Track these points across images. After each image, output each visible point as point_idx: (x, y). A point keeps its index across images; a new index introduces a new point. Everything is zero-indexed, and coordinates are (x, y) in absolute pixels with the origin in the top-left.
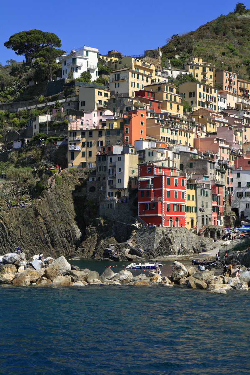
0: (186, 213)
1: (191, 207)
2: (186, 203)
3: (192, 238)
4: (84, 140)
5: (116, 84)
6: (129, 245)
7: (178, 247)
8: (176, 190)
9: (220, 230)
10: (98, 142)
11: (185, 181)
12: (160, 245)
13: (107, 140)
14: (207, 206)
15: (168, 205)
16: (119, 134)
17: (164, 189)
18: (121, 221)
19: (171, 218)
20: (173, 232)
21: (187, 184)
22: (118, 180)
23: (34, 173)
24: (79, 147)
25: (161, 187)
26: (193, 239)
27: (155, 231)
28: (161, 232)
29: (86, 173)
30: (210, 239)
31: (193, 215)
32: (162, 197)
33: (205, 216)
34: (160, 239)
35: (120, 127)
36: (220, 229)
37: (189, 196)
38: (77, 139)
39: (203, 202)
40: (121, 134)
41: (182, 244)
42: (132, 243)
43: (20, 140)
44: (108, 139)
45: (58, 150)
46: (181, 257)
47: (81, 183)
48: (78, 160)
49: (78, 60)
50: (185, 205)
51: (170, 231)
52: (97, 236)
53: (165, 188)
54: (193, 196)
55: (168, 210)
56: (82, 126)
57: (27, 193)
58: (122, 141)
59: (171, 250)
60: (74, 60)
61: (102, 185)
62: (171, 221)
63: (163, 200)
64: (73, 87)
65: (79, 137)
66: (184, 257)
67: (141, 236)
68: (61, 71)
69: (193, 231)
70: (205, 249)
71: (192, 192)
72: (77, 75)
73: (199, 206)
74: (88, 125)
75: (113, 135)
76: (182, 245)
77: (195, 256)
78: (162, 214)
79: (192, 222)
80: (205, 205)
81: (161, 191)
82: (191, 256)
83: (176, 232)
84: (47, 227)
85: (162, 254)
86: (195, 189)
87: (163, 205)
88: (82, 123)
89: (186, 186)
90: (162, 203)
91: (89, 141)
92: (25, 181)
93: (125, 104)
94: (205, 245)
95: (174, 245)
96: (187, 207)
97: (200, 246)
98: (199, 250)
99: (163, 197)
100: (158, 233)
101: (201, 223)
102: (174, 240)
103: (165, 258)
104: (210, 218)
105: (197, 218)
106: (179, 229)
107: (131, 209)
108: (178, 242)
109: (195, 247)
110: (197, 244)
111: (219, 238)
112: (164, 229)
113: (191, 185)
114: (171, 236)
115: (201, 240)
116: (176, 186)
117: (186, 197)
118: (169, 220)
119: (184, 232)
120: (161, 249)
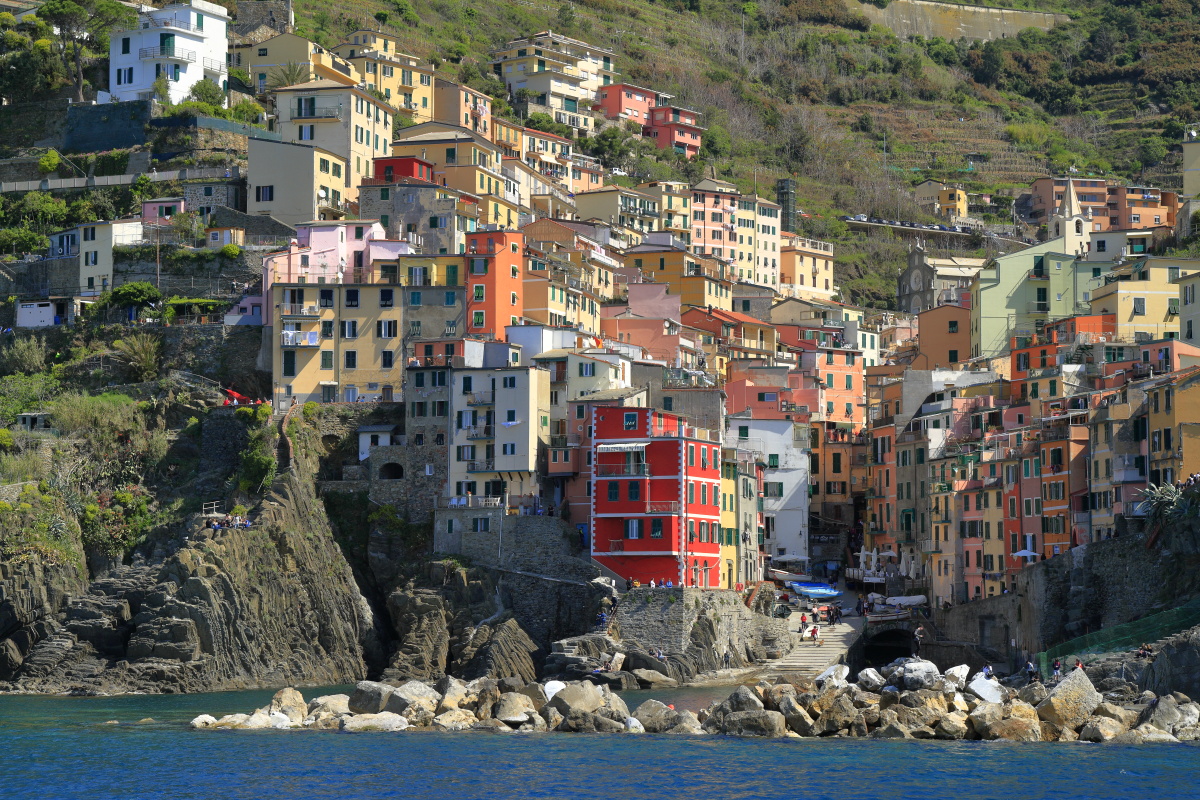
0: (720, 546)
1: (728, 530)
2: (719, 519)
4: (329, 315)
5: (301, 128)
8: (704, 481)
10: (379, 323)
11: (719, 454)
12: (692, 639)
13: (411, 320)
14: (750, 527)
15: (691, 524)
16: (453, 302)
17: (684, 477)
18: (528, 570)
19: (696, 561)
20: (716, 602)
21: (722, 464)
22: (505, 446)
23: (151, 413)
24: (310, 337)
25: (677, 471)
26: (746, 623)
27: (683, 601)
28: (694, 602)
29: (344, 419)
31: (732, 553)
32: (680, 502)
33: (749, 555)
34: (693, 623)
35: (448, 281)
37: (724, 497)
38: (305, 310)
39: (746, 515)
40: (458, 303)
41: (731, 638)
43: (52, 301)
44: (412, 316)
45: (228, 341)
47: (328, 449)
48: (310, 377)
49: (179, 41)
50: (719, 525)
51: (710, 599)
52: (448, 618)
53: (686, 474)
54: (732, 497)
56: (304, 270)
57: (136, 481)
58: (461, 324)
59: (714, 654)
60: (166, 39)
61: (431, 460)
63: (684, 508)
64: (189, 133)
65: (310, 305)
67: (636, 617)
68: (107, 71)
70: (773, 650)
71: (730, 487)
72: (179, 91)
73: (741, 527)
74: (324, 266)
75: (430, 305)
76: (730, 641)
78: (680, 551)
79: (730, 572)
80: (748, 522)
81: (677, 483)
83: (722, 602)
84: (309, 590)
85: (704, 667)
86: (735, 478)
87: (683, 525)
88: (305, 261)
89: (720, 469)
90: (680, 518)
91: (348, 320)
92: (124, 438)
93: (426, 207)
94: (774, 639)
95: (718, 641)
96: (723, 529)
97: (760, 643)
99: (684, 502)
100: (687, 607)
101: (743, 575)
102: (718, 628)
104: (755, 562)
105: (739, 562)
107: (565, 536)
108: (725, 633)
109: (751, 645)
110: (755, 638)
112: (698, 593)
113: (727, 465)
114: (713, 614)
115: (764, 625)
116: (704, 468)
117: (720, 500)
118: (692, 569)
119: (733, 604)
120: (700, 652)
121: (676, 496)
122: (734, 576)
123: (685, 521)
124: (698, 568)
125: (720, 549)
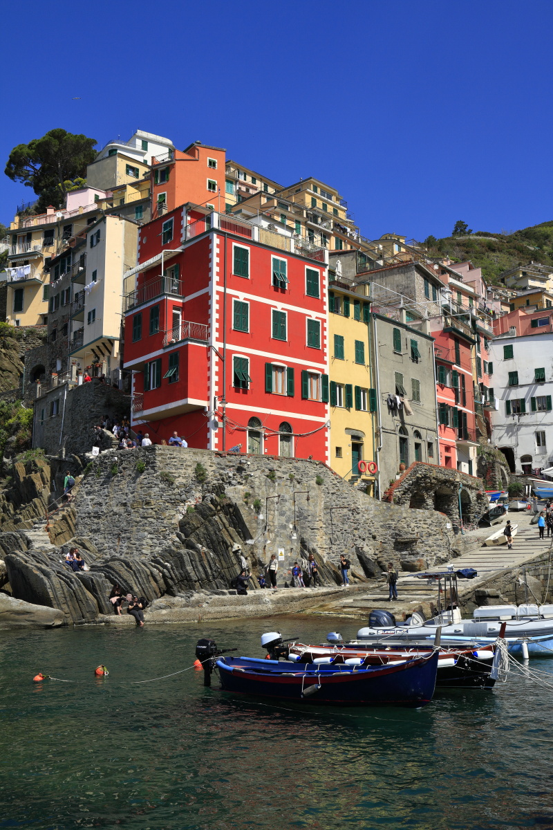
0: (328, 407)
1: (349, 387)
2: (327, 370)
3: (355, 511)
4: (50, 252)
6: (29, 542)
7: (281, 551)
8: (280, 306)
9: (469, 491)
11: (323, 278)
12: (178, 536)
14: (416, 397)
15: (241, 363)
16: (141, 216)
17: (216, 288)
19: (254, 420)
20: (258, 477)
21: (331, 293)
22: (90, 314)
24: (37, 272)
25: (206, 281)
26: (357, 517)
27: (153, 468)
28: (190, 472)
30: (432, 515)
31: (361, 420)
32: (210, 326)
34: (183, 509)
36: (471, 487)
37: (339, 340)
38: (31, 250)
39: (399, 377)
40: (145, 216)
41: (305, 536)
42: (48, 530)
46: (293, 599)
48: (36, 310)
50: (325, 378)
51: (239, 470)
53: (223, 283)
54: (359, 345)
55: (240, 384)
59: (240, 562)
62: (254, 434)
63: (215, 335)
65: (36, 243)
66: (307, 597)
69: (358, 483)
70: (413, 558)
71: (352, 329)
73: (386, 388)
76: (303, 543)
77: (365, 590)
78: (208, 399)
79: (357, 448)
80: (408, 387)
81: (207, 297)
82: (346, 594)
83: (271, 476)
85: (187, 584)
86: (369, 319)
87: (215, 359)
89: (326, 299)
90: (209, 349)
94: (415, 541)
97: (390, 546)
98: (387, 564)
99: (215, 326)
100: (168, 480)
101: (394, 455)
102: (261, 517)
103: (198, 603)
104: (430, 445)
105: (377, 435)
106: (286, 466)
108: (284, 527)
109: (369, 550)
110: (379, 538)
111: (466, 520)
112: (206, 458)
113: (347, 299)
114: (242, 494)
115: (396, 519)
116: (279, 287)
117: (326, 342)
118: (245, 431)
119: (313, 482)
120: (180, 558)
121: (206, 317)
122: (367, 454)
123: (217, 354)
124: (263, 431)
125: (326, 412)
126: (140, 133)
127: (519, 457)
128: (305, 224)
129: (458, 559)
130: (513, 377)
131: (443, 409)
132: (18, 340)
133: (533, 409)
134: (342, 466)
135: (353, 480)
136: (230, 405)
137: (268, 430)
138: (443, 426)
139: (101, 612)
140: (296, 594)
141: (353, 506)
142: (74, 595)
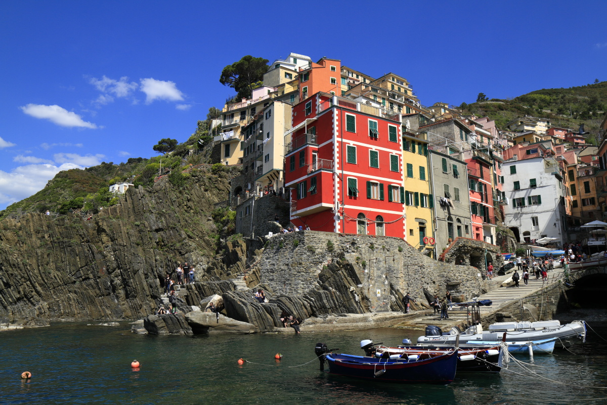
0: (404, 206)
1: (416, 194)
2: (403, 184)
3: (422, 267)
4: (244, 123)
6: (235, 286)
7: (379, 291)
8: (374, 148)
9: (491, 254)
11: (399, 131)
12: (318, 282)
14: (457, 198)
15: (352, 182)
19: (361, 214)
20: (364, 248)
21: (404, 139)
22: (266, 157)
25: (331, 135)
26: (424, 270)
28: (325, 245)
30: (469, 268)
31: (425, 213)
32: (334, 161)
33: (454, 219)
34: (321, 267)
36: (492, 252)
37: (410, 167)
38: (234, 122)
39: (446, 187)
40: (296, 100)
41: (393, 282)
42: (245, 279)
45: (214, 148)
46: (386, 319)
48: (236, 155)
50: (402, 189)
53: (341, 136)
54: (422, 169)
55: (352, 194)
59: (354, 297)
62: (361, 223)
63: (337, 166)
65: (236, 119)
66: (394, 318)
69: (424, 250)
70: (458, 294)
71: (417, 160)
73: (439, 194)
76: (391, 286)
77: (429, 314)
79: (422, 229)
80: (452, 193)
81: (332, 144)
82: (418, 316)
83: (372, 247)
85: (324, 310)
86: (427, 155)
87: (337, 180)
89: (401, 143)
95: (364, 284)
96: (407, 193)
97: (444, 288)
99: (337, 161)
100: (312, 250)
101: (445, 233)
102: (366, 271)
103: (331, 321)
104: (466, 227)
105: (434, 221)
106: (380, 241)
109: (431, 290)
110: (437, 283)
112: (333, 237)
113: (413, 142)
114: (355, 258)
115: (447, 271)
116: (373, 137)
117: (402, 168)
118: (356, 221)
119: (397, 250)
120: (319, 295)
121: (331, 156)
122: (429, 233)
123: (338, 177)
124: (366, 221)
125: (403, 209)
126: (292, 54)
127: (522, 232)
128: (388, 100)
129: (486, 295)
130: (517, 185)
131: (474, 205)
132: (227, 173)
133: (530, 203)
134: (414, 241)
135: (421, 248)
136: (346, 206)
137: (369, 220)
138: (474, 215)
139: (276, 326)
140: (388, 316)
141: (421, 264)
142: (260, 316)
